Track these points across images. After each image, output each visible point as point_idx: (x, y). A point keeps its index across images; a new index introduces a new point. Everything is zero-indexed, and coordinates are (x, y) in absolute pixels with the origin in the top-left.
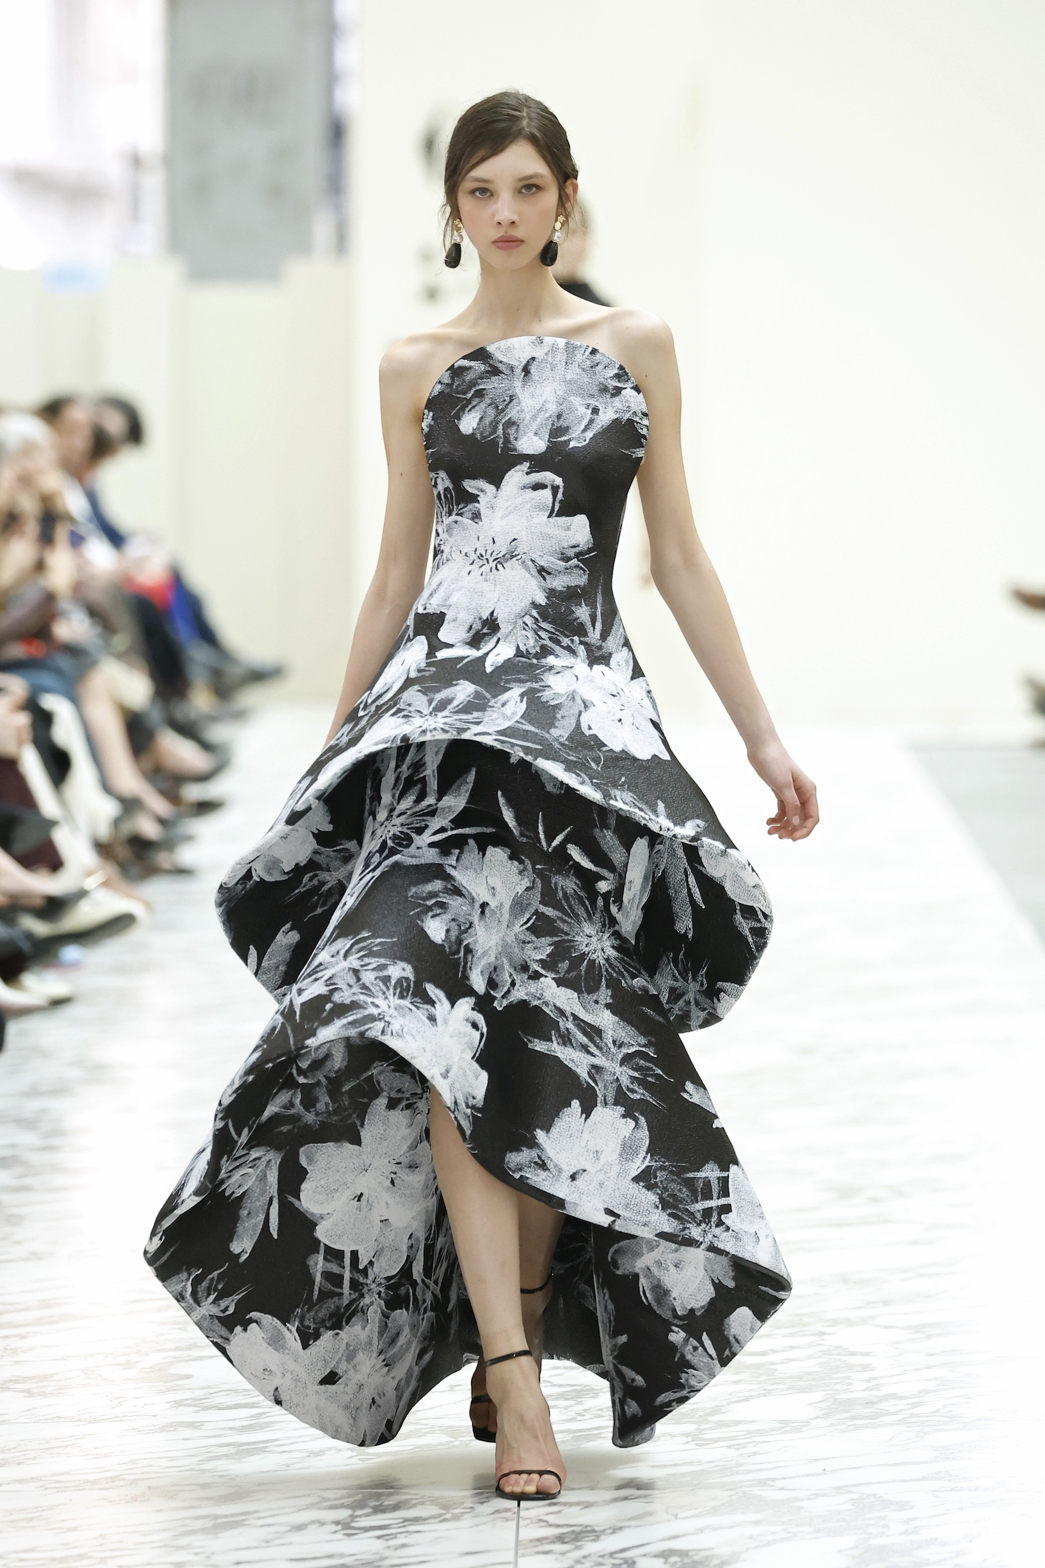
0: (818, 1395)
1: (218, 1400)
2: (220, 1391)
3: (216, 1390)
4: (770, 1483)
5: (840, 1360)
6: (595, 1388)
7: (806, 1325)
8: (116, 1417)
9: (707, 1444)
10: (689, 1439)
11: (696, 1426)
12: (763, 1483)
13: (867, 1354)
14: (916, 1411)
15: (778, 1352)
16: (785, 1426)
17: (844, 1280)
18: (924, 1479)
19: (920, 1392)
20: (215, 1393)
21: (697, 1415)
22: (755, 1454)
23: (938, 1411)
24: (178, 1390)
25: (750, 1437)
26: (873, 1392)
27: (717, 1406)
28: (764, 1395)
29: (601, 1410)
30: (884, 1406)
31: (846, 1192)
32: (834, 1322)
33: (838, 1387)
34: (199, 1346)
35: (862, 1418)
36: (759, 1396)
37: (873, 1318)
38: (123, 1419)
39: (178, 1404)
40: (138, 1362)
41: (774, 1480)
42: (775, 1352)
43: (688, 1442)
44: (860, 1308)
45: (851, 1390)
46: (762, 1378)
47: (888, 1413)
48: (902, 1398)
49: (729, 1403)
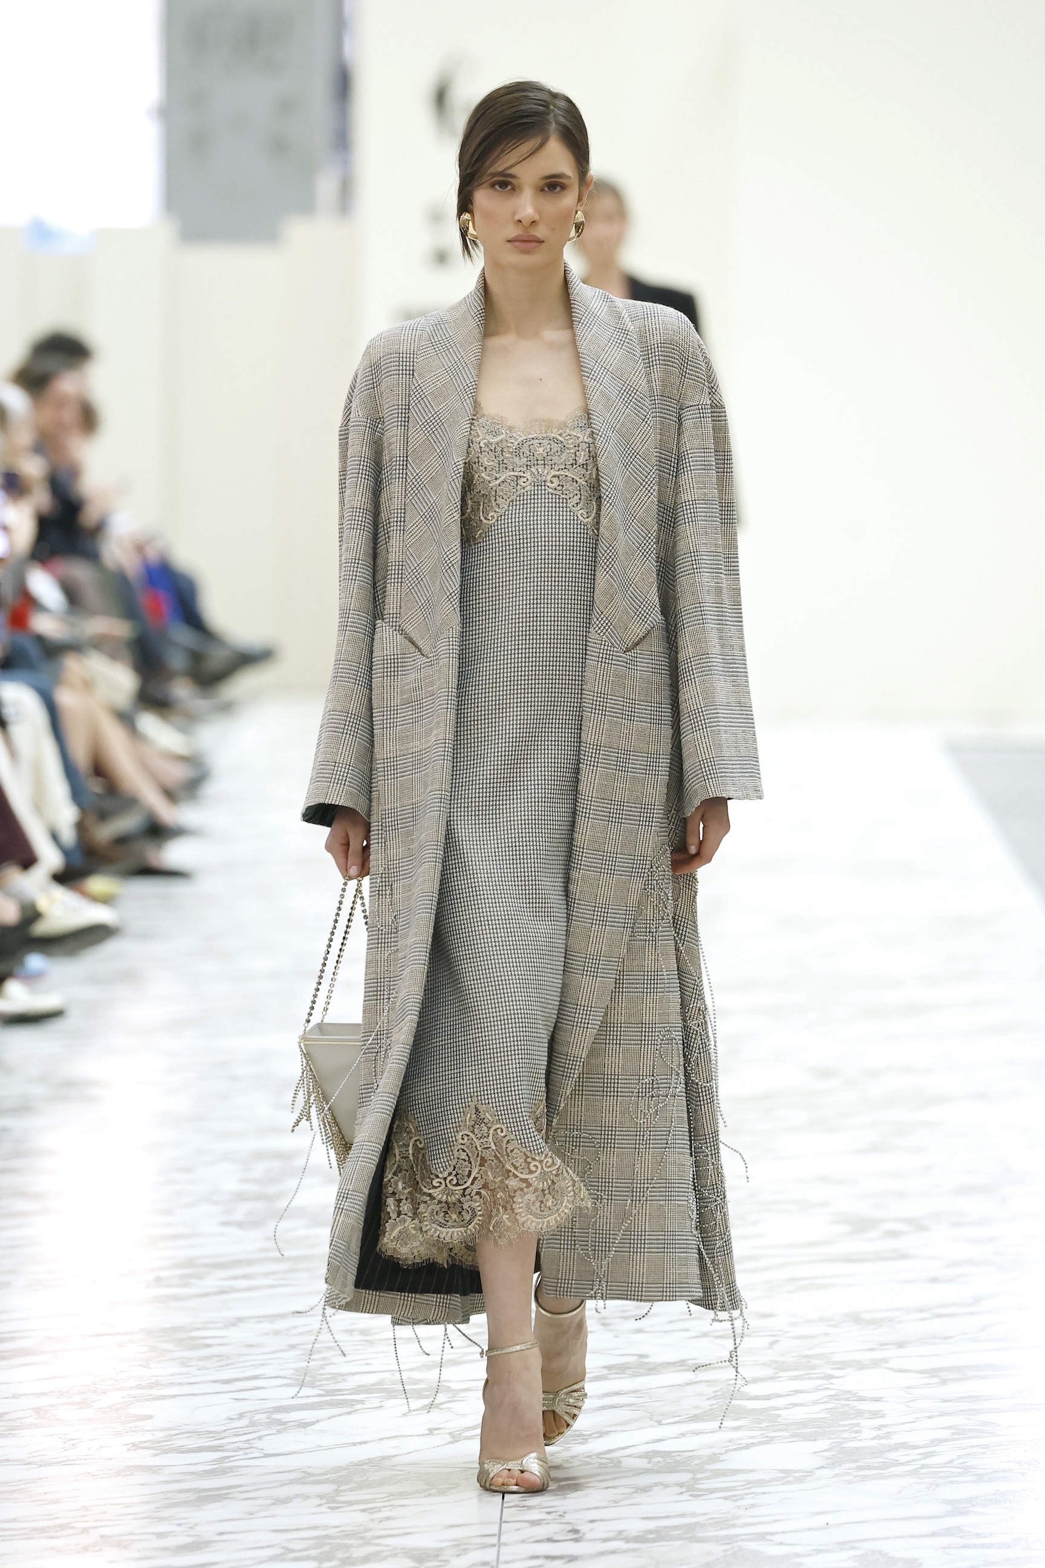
0: (823, 1444)
1: (178, 1443)
2: (182, 1433)
3: (178, 1432)
4: (769, 1537)
5: (848, 1405)
6: (584, 1433)
7: (814, 1367)
8: (69, 1460)
9: (703, 1495)
10: (684, 1489)
11: (691, 1475)
12: (761, 1537)
13: (878, 1400)
14: (929, 1461)
15: (782, 1396)
16: (787, 1476)
17: (856, 1319)
18: (934, 1534)
19: (933, 1441)
20: (177, 1434)
21: (692, 1464)
22: (753, 1506)
23: (951, 1461)
24: (136, 1431)
25: (749, 1488)
26: (883, 1441)
27: (715, 1454)
28: (766, 1443)
29: (590, 1457)
30: (893, 1455)
31: (861, 1225)
32: (844, 1365)
33: (845, 1435)
34: (162, 1385)
35: (869, 1468)
36: (760, 1443)
37: (885, 1360)
38: (77, 1462)
39: (136, 1446)
40: (95, 1401)
41: (772, 1534)
42: (779, 1396)
43: (682, 1493)
44: (872, 1350)
45: (859, 1438)
46: (764, 1425)
47: (897, 1464)
48: (914, 1447)
49: (727, 1452)
